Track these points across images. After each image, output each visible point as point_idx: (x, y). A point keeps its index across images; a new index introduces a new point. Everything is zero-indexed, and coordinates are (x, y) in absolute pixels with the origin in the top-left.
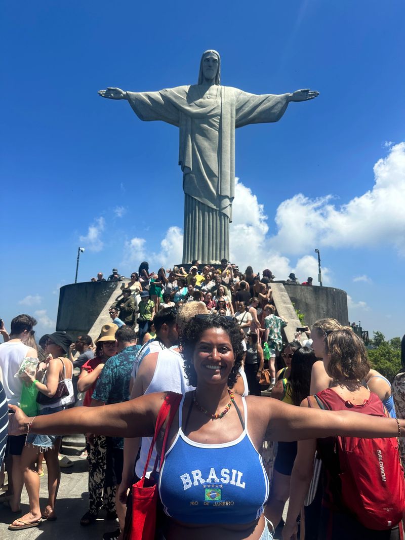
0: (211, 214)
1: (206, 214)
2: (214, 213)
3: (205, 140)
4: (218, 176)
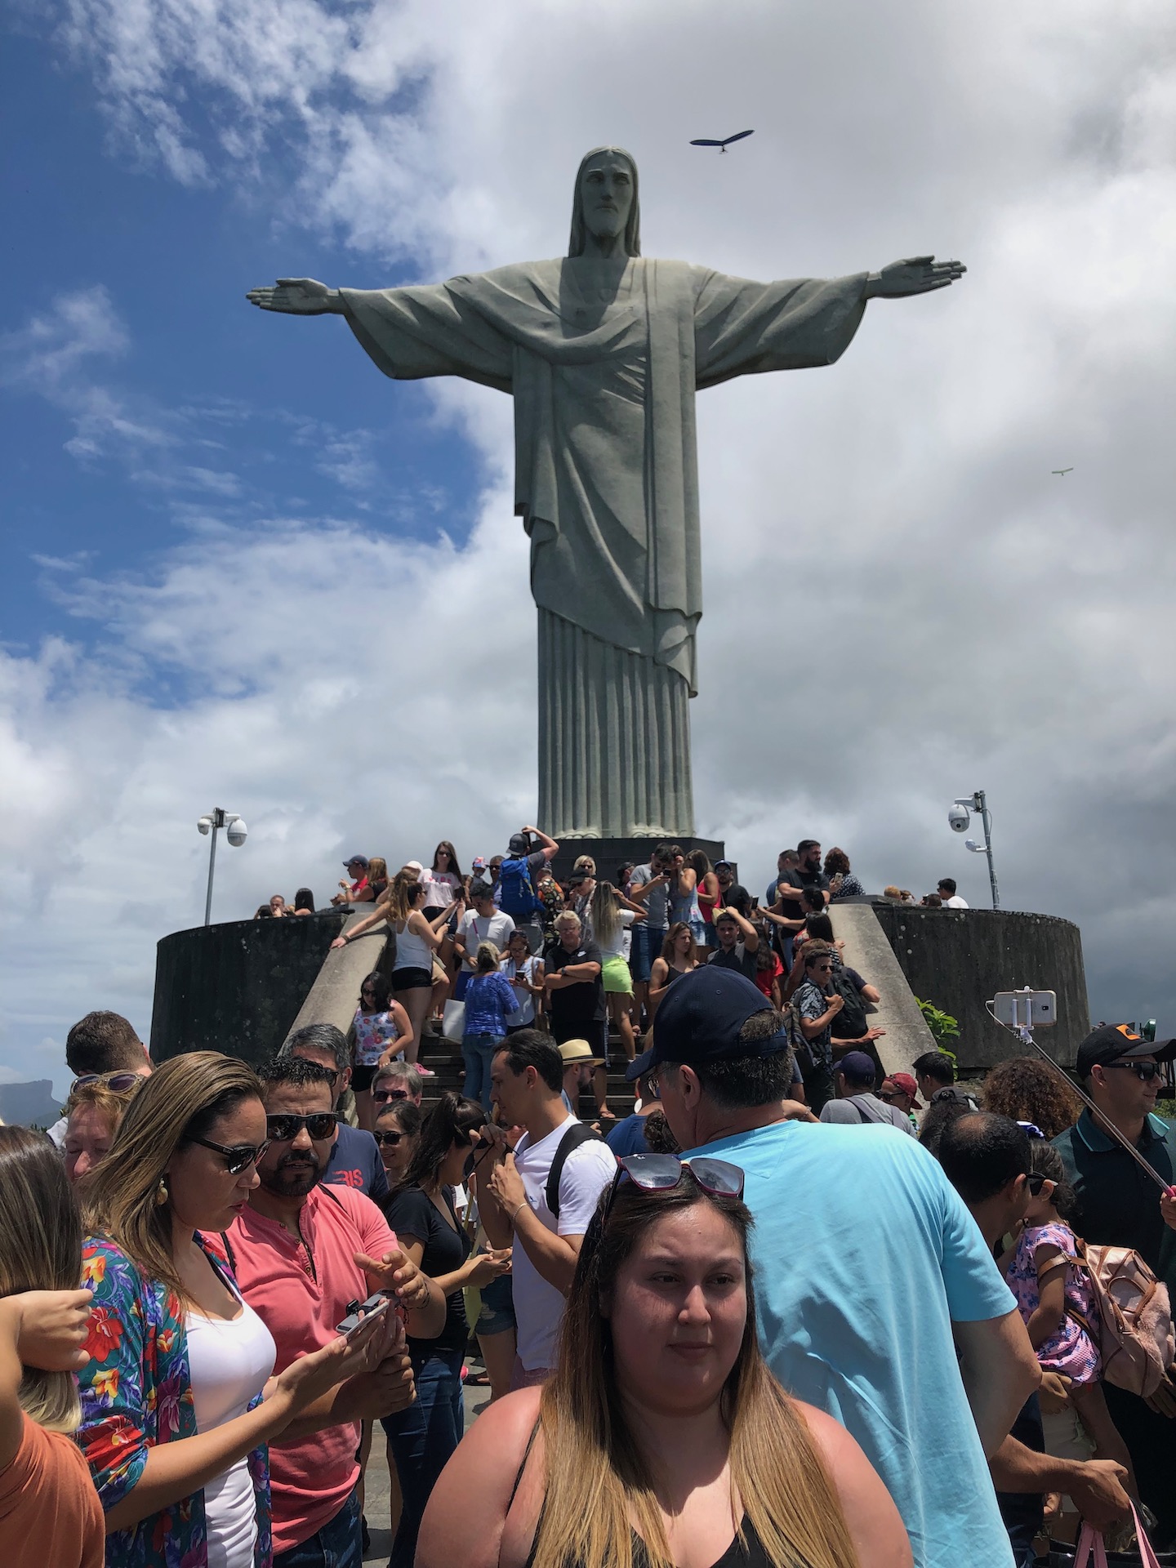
4: (645, 547)
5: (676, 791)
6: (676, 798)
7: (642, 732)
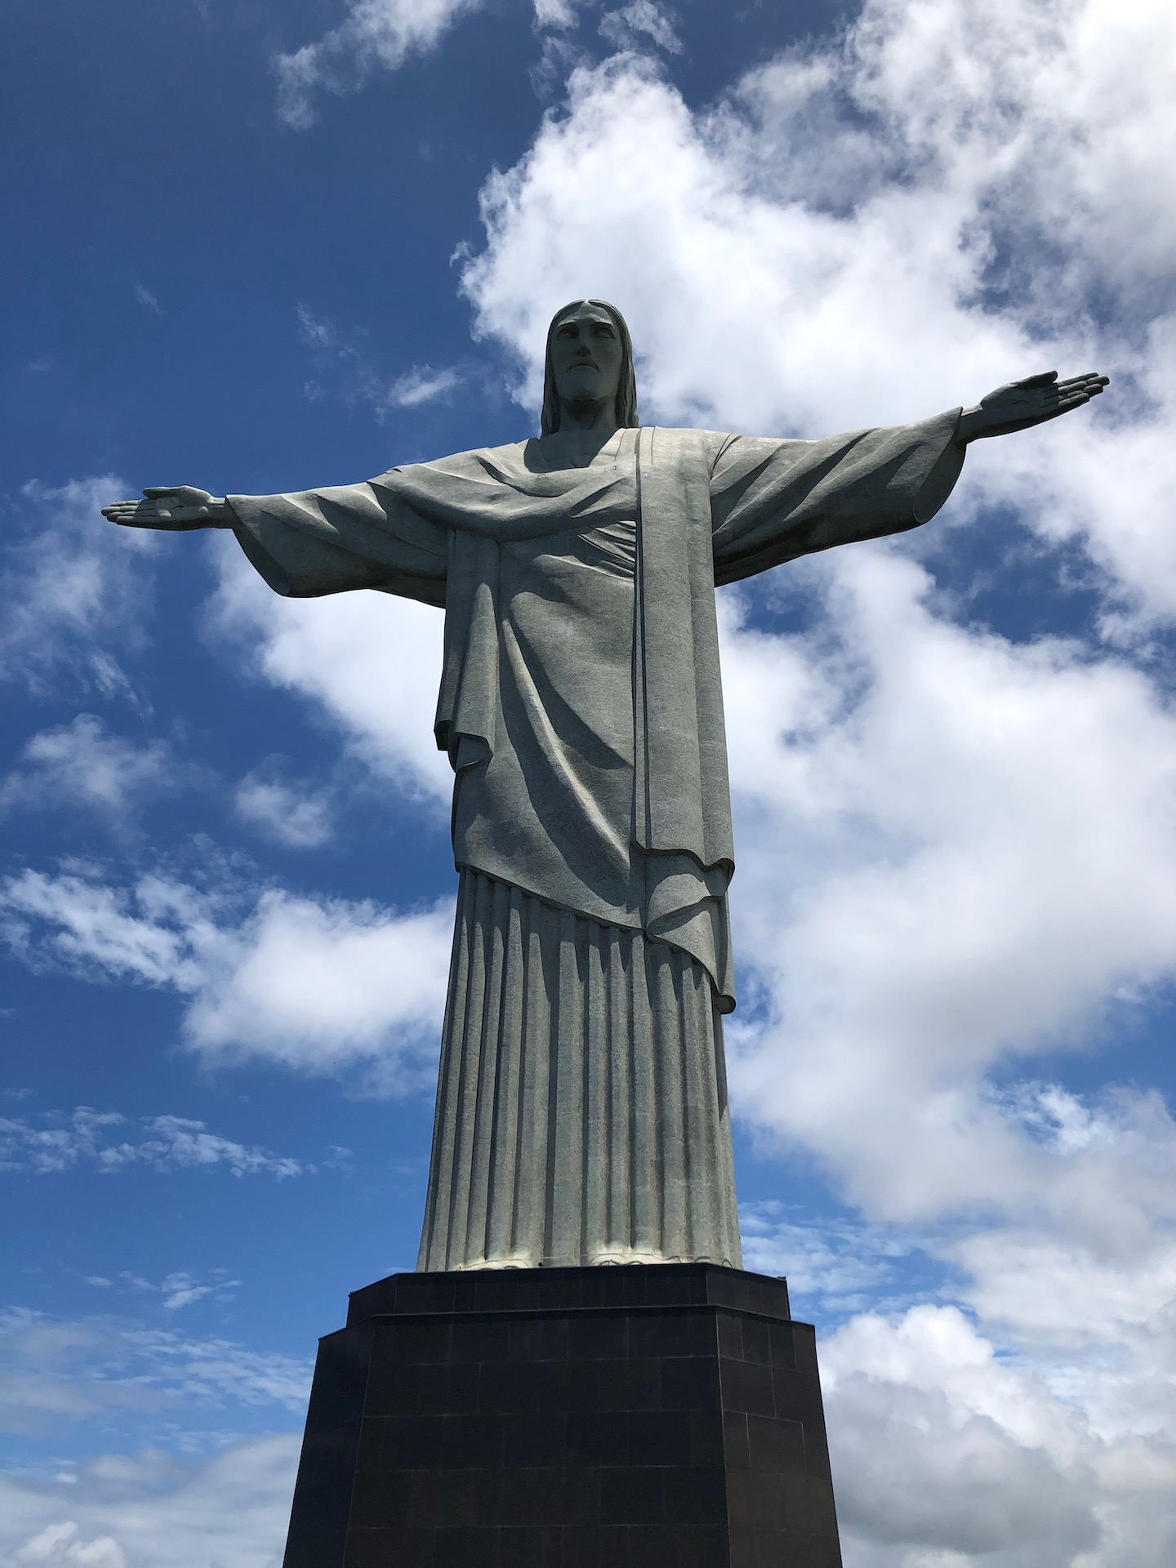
0: (594, 953)
1: (568, 950)
2: (615, 947)
3: (561, 615)
4: (631, 762)
5: (688, 1173)
6: (689, 1190)
7: (622, 1063)
